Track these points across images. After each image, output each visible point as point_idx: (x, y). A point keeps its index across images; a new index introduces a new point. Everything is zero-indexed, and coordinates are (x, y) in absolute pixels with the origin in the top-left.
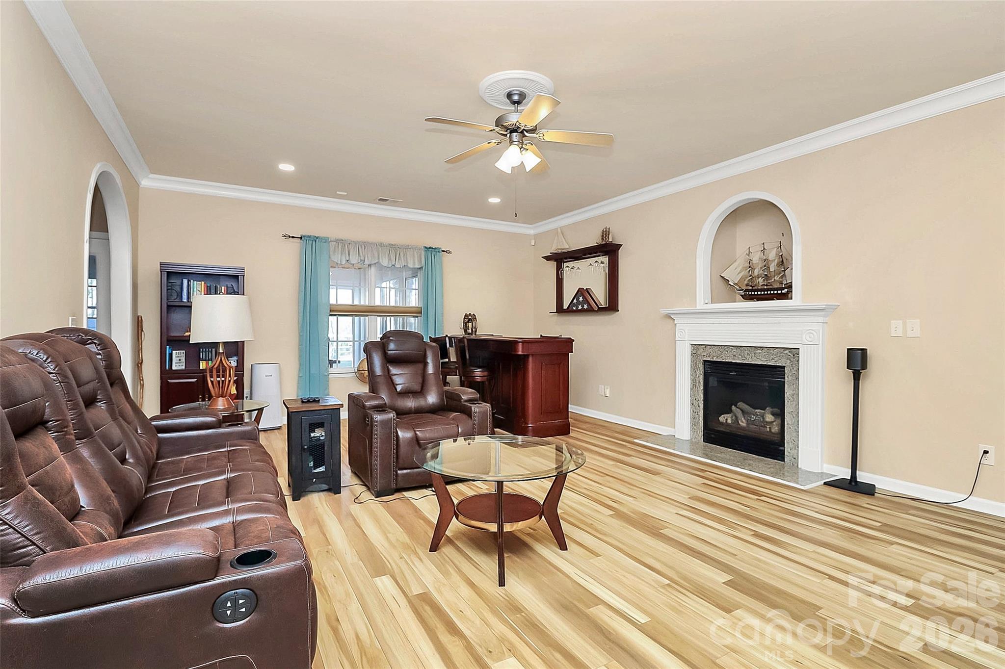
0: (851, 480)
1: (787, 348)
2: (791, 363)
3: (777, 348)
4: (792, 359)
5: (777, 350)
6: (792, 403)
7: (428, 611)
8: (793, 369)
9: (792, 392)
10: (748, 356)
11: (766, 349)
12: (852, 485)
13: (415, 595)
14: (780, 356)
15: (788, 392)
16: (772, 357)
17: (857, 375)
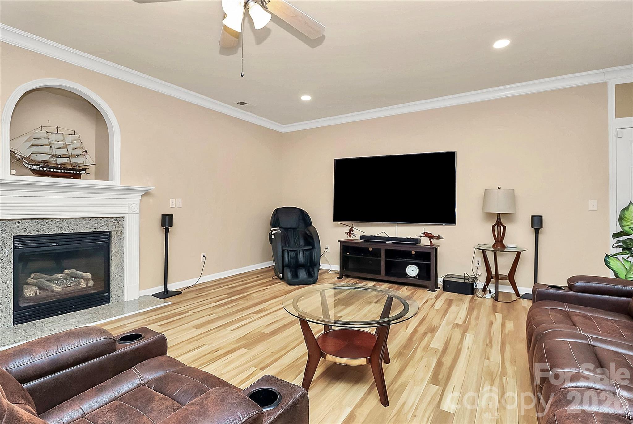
0: (164, 292)
1: (113, 217)
2: (116, 228)
3: (104, 218)
4: (117, 225)
5: (104, 219)
6: (117, 257)
7: (442, 376)
8: (118, 232)
9: (117, 249)
10: (76, 227)
11: (94, 219)
12: (166, 294)
13: (438, 386)
14: (107, 224)
15: (114, 249)
16: (100, 225)
17: (167, 230)
